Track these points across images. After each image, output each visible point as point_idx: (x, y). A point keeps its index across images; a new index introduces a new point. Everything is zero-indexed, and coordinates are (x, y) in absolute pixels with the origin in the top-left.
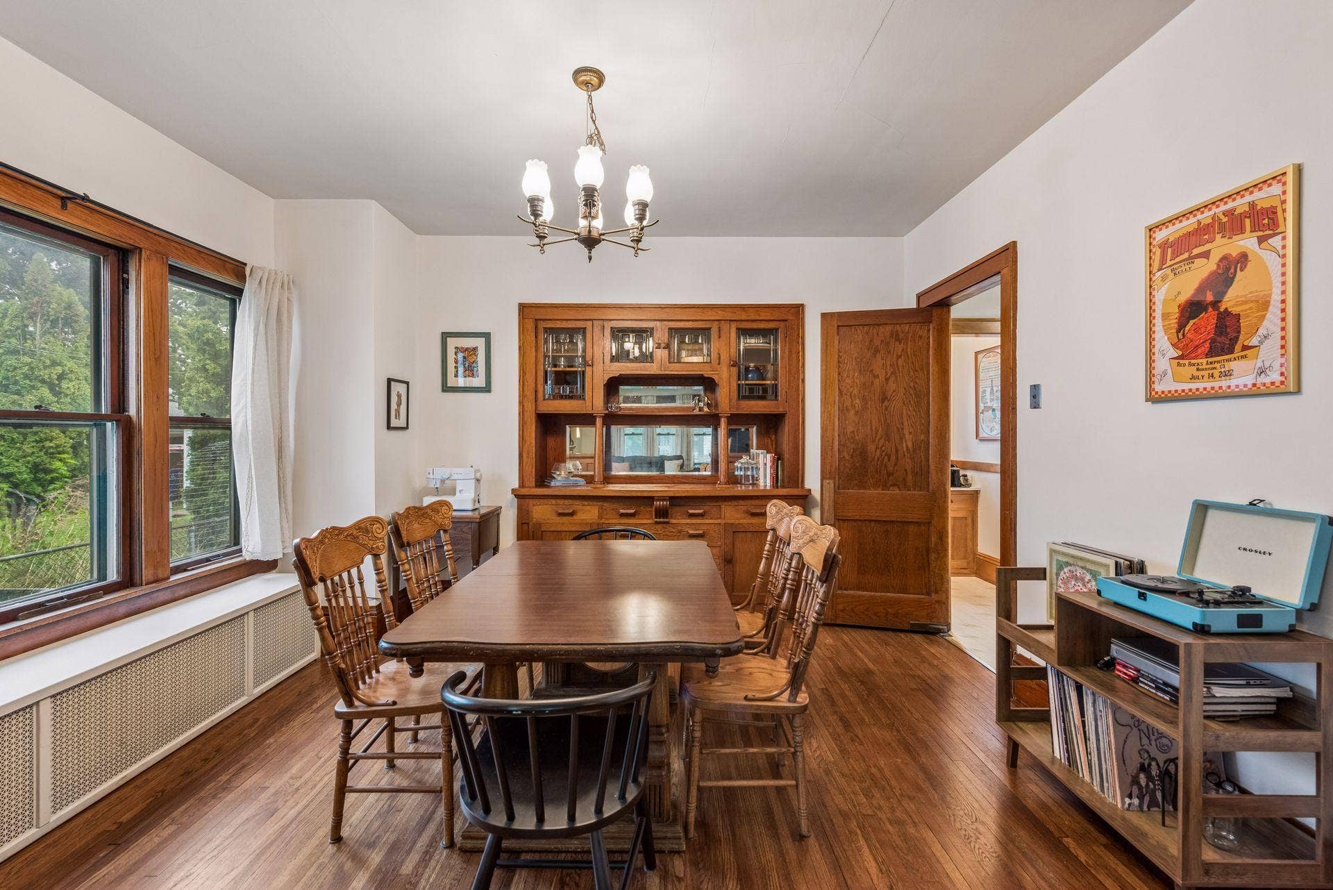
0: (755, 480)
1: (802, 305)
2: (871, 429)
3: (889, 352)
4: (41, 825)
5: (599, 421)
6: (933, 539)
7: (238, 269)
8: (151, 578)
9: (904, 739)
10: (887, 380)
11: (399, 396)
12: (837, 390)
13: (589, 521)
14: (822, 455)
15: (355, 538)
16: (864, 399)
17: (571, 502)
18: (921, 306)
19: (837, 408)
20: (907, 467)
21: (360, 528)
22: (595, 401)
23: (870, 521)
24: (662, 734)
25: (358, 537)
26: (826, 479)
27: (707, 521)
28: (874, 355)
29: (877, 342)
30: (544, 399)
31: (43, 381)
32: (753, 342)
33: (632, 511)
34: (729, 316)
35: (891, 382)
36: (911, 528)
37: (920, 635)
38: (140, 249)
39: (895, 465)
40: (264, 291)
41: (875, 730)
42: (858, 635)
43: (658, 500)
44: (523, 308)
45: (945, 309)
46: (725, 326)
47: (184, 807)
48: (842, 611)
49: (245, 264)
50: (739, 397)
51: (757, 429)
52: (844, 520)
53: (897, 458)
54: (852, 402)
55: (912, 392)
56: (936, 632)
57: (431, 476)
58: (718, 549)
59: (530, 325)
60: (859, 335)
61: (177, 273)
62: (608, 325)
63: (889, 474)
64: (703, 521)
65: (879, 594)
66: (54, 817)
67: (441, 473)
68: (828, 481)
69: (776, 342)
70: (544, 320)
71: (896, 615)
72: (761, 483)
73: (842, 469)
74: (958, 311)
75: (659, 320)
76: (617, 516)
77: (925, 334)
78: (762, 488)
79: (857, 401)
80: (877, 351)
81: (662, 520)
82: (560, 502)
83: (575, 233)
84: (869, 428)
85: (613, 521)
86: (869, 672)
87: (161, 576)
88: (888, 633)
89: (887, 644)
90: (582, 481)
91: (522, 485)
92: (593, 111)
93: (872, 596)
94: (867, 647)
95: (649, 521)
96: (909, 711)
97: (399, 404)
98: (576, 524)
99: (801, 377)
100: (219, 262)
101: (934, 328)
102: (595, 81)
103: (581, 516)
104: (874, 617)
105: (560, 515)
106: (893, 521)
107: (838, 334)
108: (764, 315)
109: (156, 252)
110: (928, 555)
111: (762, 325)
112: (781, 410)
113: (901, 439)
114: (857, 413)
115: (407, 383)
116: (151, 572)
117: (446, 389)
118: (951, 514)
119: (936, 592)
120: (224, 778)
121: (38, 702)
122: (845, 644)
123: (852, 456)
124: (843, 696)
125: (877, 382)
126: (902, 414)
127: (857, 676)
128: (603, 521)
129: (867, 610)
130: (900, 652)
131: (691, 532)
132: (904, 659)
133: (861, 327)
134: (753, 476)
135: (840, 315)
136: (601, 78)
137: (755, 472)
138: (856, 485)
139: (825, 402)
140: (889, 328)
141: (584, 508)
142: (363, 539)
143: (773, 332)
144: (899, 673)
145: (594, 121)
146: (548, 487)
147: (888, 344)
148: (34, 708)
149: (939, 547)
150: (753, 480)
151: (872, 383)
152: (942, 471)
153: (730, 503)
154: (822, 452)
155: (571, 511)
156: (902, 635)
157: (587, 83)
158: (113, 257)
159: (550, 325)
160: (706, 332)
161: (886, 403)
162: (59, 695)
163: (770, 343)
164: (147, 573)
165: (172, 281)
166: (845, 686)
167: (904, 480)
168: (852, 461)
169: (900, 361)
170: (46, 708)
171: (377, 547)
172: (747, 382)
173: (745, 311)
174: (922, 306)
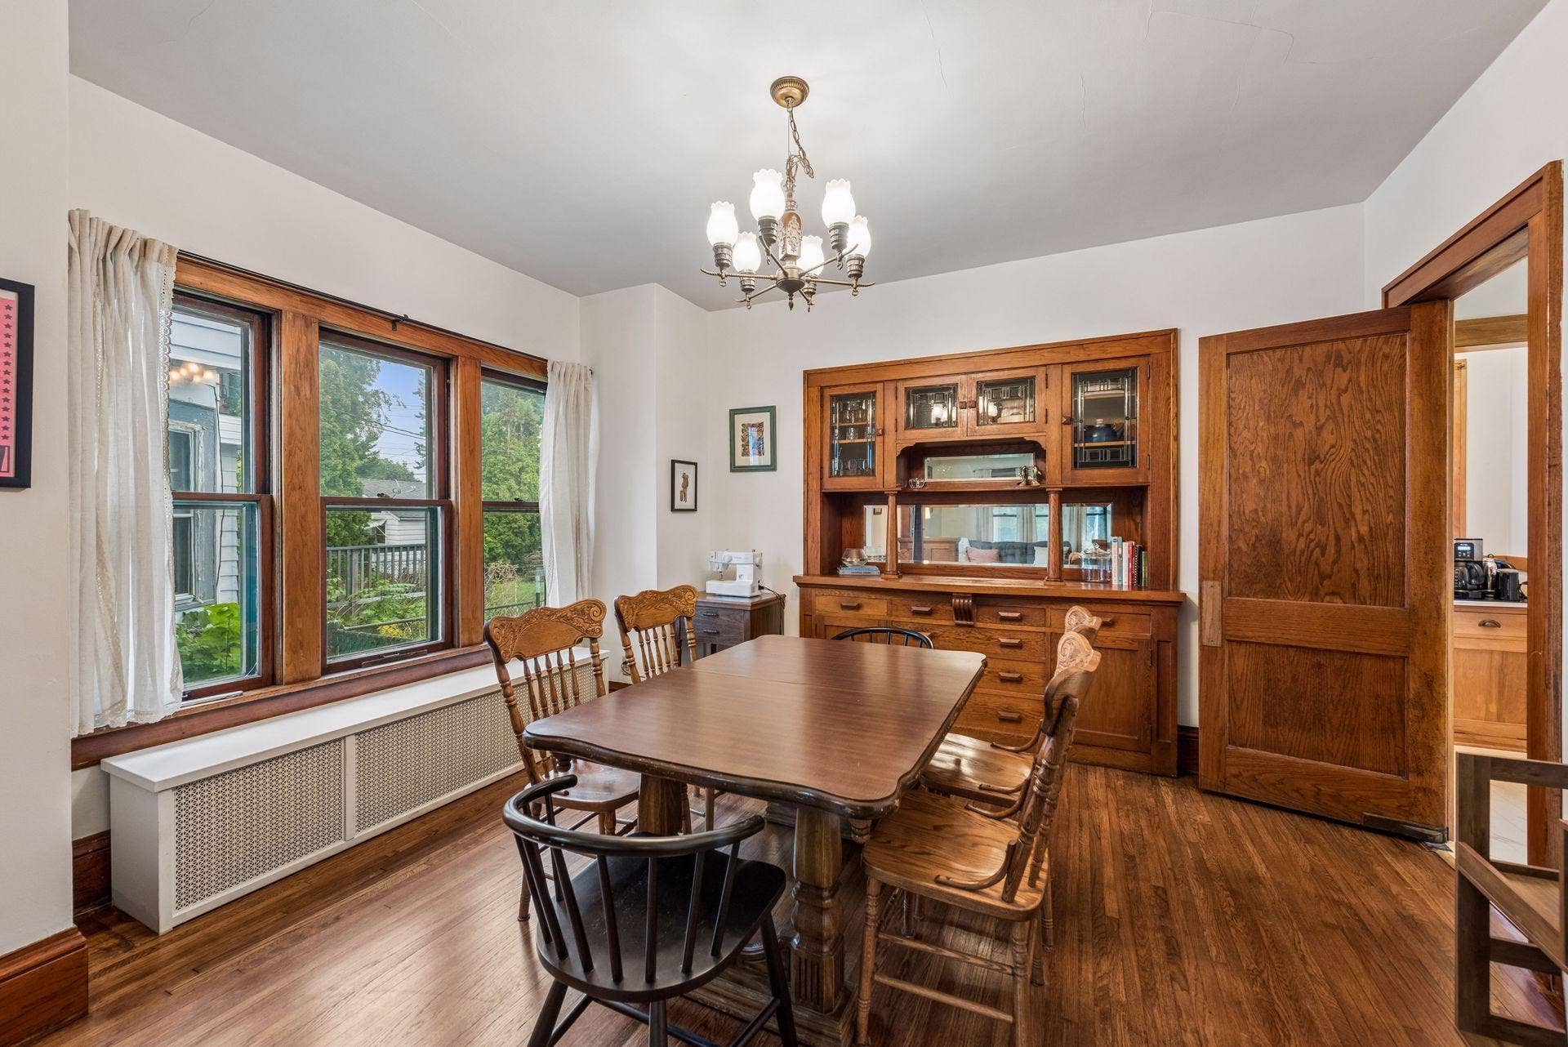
0: (1108, 576)
1: (1175, 331)
2: (1289, 507)
3: (1324, 385)
4: (347, 839)
5: (892, 500)
6: (1412, 685)
7: (541, 365)
8: (466, 642)
9: (1272, 1003)
10: (1319, 429)
11: (685, 478)
12: (1225, 446)
13: (876, 617)
14: (1200, 545)
15: (569, 620)
16: (1275, 460)
17: (856, 593)
18: (1390, 306)
19: (1225, 476)
20: (1359, 565)
21: (575, 610)
22: (888, 475)
23: (1288, 647)
24: (822, 899)
25: (572, 619)
26: (1207, 579)
27: (1025, 628)
28: (1295, 391)
29: (1299, 372)
30: (831, 476)
31: (511, 474)
32: (1098, 390)
33: (927, 609)
34: (1059, 357)
35: (1325, 433)
36: (1367, 663)
37: (1385, 839)
38: (457, 357)
39: (1335, 562)
40: (562, 383)
41: (1221, 973)
42: (1256, 816)
43: (957, 597)
44: (808, 375)
45: (1439, 305)
46: (1054, 373)
47: (439, 851)
48: (1236, 776)
49: (547, 361)
50: (1075, 464)
51: (1113, 508)
52: (1240, 643)
53: (1338, 552)
54: (1254, 465)
55: (1367, 445)
56: (1419, 839)
57: (713, 560)
58: (1041, 666)
59: (815, 393)
60: (1268, 361)
61: (488, 373)
62: (902, 387)
63: (1323, 577)
64: (1018, 628)
65: (1303, 761)
66: (358, 835)
67: (724, 556)
68: (1211, 583)
69: (1133, 388)
70: (830, 387)
71: (1336, 797)
72: (1115, 581)
73: (1235, 566)
74: (1466, 307)
75: (965, 373)
76: (911, 614)
77: (1396, 351)
78: (1115, 588)
79: (1264, 464)
80: (1300, 385)
81: (964, 622)
82: (846, 593)
83: (772, 279)
84: (1285, 502)
85: (905, 619)
86: (1254, 879)
87: (475, 641)
88: (1319, 824)
89: (1309, 841)
90: (875, 570)
91: (807, 573)
92: (795, 131)
93: (1289, 762)
94: (1267, 839)
95: (947, 623)
96: (1303, 959)
97: (685, 485)
98: (860, 620)
99: (1173, 432)
100: (526, 361)
101: (1413, 340)
102: (796, 93)
103: (867, 611)
104: (1295, 795)
105: (844, 607)
106: (1330, 651)
107: (1228, 366)
108: (1116, 350)
109: (470, 358)
110: (1401, 712)
111: (1111, 366)
112: (1141, 480)
113: (1347, 521)
114: (1261, 482)
115: (696, 464)
116: (467, 636)
117: (734, 468)
118: (1451, 644)
119: (1420, 773)
120: (480, 831)
121: (345, 737)
122: (1230, 828)
123: (1254, 547)
124: (1189, 905)
125: (1299, 433)
126: (1348, 481)
127: (1227, 881)
128: (892, 619)
129: (1281, 782)
130: (1329, 858)
131: (1003, 640)
132: (1332, 871)
133: (1270, 353)
134: (1105, 571)
135: (1231, 337)
136: (803, 88)
137: (1108, 567)
138: (1262, 590)
139: (1205, 466)
140: (1323, 349)
141: (871, 601)
142: (579, 621)
143: (1130, 373)
144: (1312, 891)
145: (797, 142)
146: (837, 575)
147: (1321, 373)
148: (343, 741)
149: (1425, 700)
150: (1105, 577)
151: (1291, 435)
152: (1434, 572)
153: (1058, 607)
154: (1200, 540)
155: (855, 604)
156: (1346, 832)
157: (786, 97)
158: (440, 367)
159: (837, 391)
160: (1029, 381)
161: (1317, 465)
162: (363, 733)
163: (1124, 390)
164: (463, 637)
165: (484, 380)
166: (1198, 892)
167: (1353, 585)
168: (1254, 554)
169: (1345, 400)
170: (351, 743)
171: (593, 631)
172: (1087, 445)
173: (1084, 349)
174: (1393, 304)
